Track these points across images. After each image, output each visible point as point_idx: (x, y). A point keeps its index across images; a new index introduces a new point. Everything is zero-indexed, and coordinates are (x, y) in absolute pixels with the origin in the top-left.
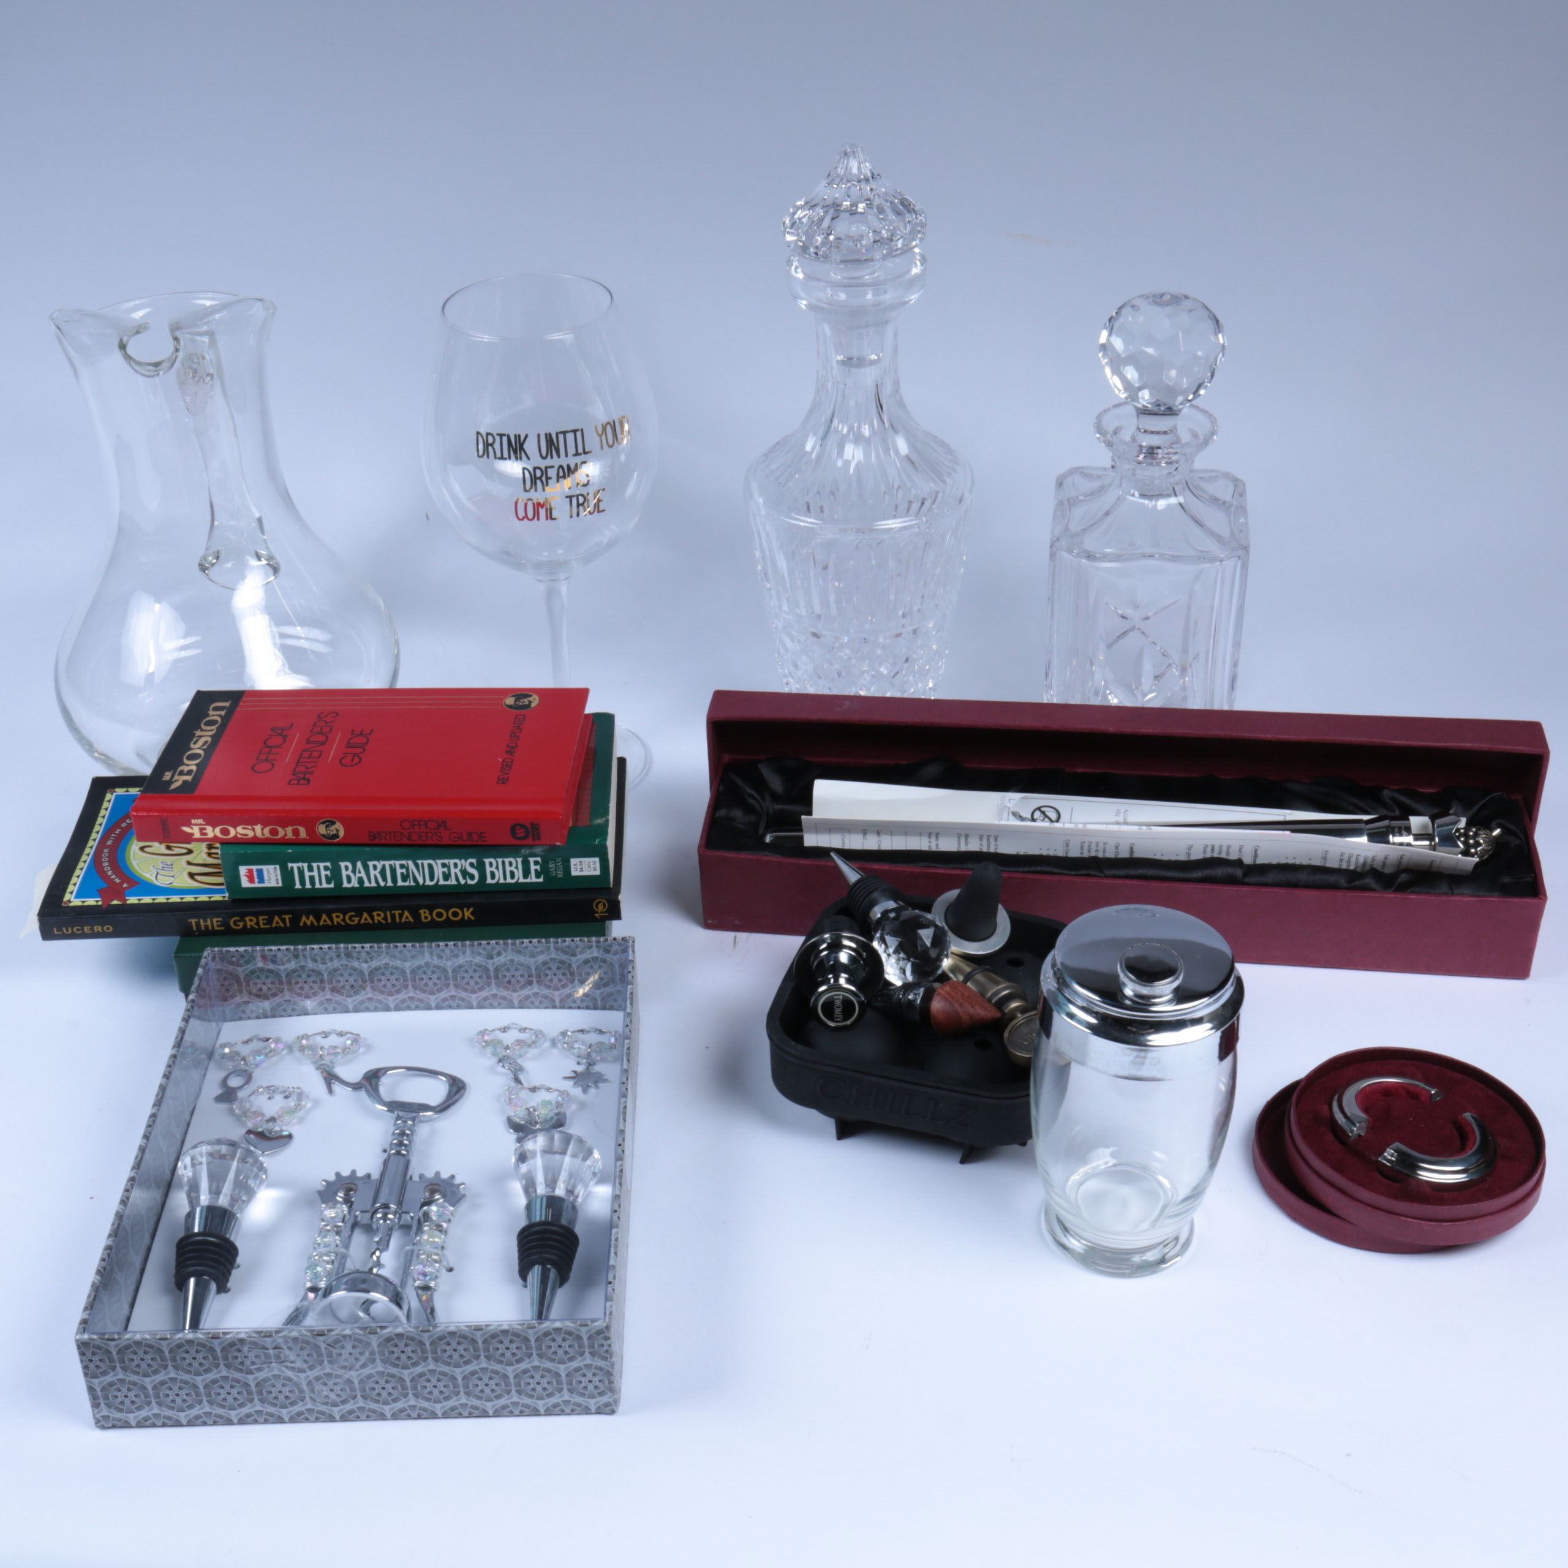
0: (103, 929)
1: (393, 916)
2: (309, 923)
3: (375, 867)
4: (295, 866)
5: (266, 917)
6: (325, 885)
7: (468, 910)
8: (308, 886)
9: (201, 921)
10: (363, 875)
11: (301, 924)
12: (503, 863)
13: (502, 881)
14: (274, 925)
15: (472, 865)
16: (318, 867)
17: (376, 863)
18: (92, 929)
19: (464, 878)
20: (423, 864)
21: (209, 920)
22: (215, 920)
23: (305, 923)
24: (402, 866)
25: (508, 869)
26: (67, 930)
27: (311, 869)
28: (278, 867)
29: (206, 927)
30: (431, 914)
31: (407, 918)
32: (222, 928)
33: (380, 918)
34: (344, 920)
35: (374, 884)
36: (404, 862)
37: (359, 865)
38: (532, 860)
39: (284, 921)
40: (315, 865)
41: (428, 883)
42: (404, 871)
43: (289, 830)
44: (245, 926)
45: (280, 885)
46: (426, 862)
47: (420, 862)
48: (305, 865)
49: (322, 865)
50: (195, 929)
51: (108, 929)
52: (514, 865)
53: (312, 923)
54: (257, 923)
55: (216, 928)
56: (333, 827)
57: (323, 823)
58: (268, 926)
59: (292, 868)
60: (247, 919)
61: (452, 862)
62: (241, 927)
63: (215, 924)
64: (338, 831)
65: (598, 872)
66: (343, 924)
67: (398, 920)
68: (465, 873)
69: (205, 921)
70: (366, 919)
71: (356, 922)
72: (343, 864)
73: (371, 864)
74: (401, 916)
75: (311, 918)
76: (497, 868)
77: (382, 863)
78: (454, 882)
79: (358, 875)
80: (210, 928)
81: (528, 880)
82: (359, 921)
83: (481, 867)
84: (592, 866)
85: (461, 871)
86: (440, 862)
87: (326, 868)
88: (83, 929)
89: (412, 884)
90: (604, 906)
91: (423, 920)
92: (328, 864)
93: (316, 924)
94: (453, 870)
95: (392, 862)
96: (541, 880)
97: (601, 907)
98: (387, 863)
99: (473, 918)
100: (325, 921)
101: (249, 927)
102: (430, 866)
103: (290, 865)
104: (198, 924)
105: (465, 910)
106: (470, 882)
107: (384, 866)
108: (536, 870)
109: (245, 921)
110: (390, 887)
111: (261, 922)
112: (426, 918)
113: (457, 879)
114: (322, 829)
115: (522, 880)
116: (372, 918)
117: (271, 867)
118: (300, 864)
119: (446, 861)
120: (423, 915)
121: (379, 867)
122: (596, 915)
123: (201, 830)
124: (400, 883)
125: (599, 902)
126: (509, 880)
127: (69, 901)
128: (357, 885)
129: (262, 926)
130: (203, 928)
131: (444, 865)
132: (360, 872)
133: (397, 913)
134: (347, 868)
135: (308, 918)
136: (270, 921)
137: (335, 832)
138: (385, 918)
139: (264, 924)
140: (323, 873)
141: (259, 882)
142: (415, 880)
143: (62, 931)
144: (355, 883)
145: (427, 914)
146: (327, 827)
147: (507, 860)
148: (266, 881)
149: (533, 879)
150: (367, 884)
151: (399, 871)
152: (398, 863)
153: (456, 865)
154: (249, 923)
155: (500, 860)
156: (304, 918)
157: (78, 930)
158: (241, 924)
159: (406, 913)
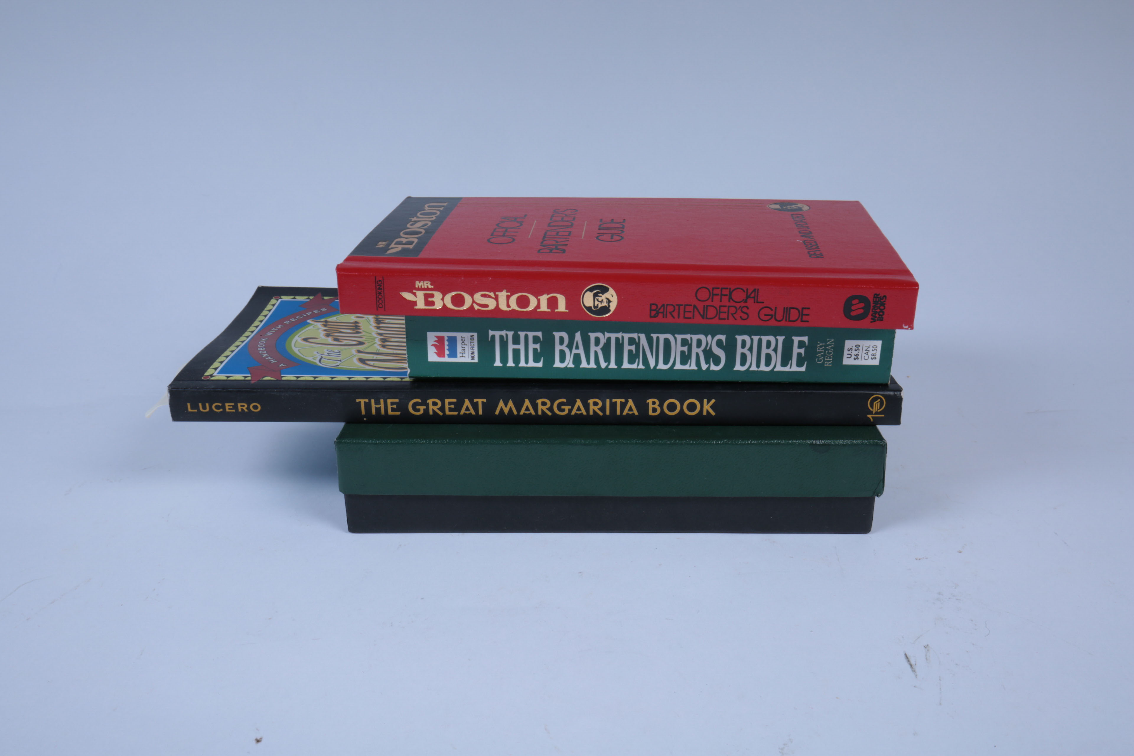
0: (248, 408)
1: (613, 406)
2: (506, 411)
3: (597, 341)
4: (497, 334)
5: (455, 400)
6: (531, 364)
7: (708, 403)
8: (511, 364)
9: (373, 401)
10: (581, 351)
11: (497, 413)
12: (760, 341)
13: (754, 368)
14: (463, 411)
15: (719, 343)
16: (526, 337)
17: (599, 335)
18: (235, 407)
19: (707, 362)
20: (658, 338)
21: (382, 401)
22: (389, 401)
23: (502, 410)
24: (632, 341)
25: (764, 351)
26: (204, 407)
27: (516, 340)
28: (475, 335)
29: (378, 410)
30: (661, 405)
31: (631, 409)
32: (398, 413)
33: (596, 408)
34: (551, 409)
35: (593, 365)
36: (635, 336)
37: (578, 336)
38: (796, 339)
39: (475, 406)
40: (522, 334)
41: (661, 366)
42: (633, 348)
43: (544, 299)
44: (427, 411)
45: (476, 360)
46: (662, 337)
47: (654, 336)
48: (510, 334)
49: (531, 335)
50: (363, 412)
51: (255, 407)
52: (773, 346)
53: (511, 410)
54: (442, 409)
55: (390, 413)
56: (603, 297)
57: (591, 290)
58: (456, 413)
59: (493, 337)
60: (430, 401)
61: (695, 337)
62: (422, 412)
63: (389, 407)
64: (609, 301)
65: (876, 362)
66: (550, 414)
67: (618, 413)
68: (709, 355)
69: (377, 402)
70: (579, 409)
71: (566, 412)
72: (557, 335)
73: (593, 336)
74: (623, 406)
75: (511, 404)
76: (751, 349)
77: (607, 335)
78: (694, 367)
79: (574, 351)
80: (383, 412)
81: (787, 369)
82: (570, 411)
83: (730, 348)
84: (870, 354)
85: (704, 351)
86: (679, 337)
87: (536, 340)
88: (223, 407)
89: (641, 366)
90: (881, 406)
91: (651, 413)
92: (539, 334)
93: (515, 413)
94: (695, 350)
95: (619, 335)
96: (803, 369)
97: (876, 405)
98: (613, 336)
99: (713, 413)
100: (527, 409)
101: (431, 413)
102: (667, 342)
103: (491, 333)
104: (368, 406)
105: (705, 401)
106: (713, 367)
107: (609, 339)
108: (799, 355)
109: (427, 405)
110: (612, 369)
111: (447, 407)
112: (654, 410)
113: (698, 363)
114: (588, 299)
115: (779, 368)
116: (587, 407)
117: (467, 335)
118: (504, 333)
119: (688, 337)
120: (651, 406)
121: (603, 341)
122: (869, 416)
123: (426, 296)
124: (626, 365)
125: (876, 399)
126: (763, 368)
127: (212, 376)
128: (571, 365)
129: (448, 413)
130: (374, 412)
131: (684, 342)
132: (577, 348)
133: (619, 401)
134: (562, 340)
135: (506, 405)
136: (458, 406)
137: (605, 304)
138: (603, 409)
139: (451, 410)
140: (531, 346)
141: (450, 356)
142: (646, 362)
143: (198, 408)
144: (569, 363)
145: (656, 406)
146: (595, 295)
147: (765, 339)
148: (459, 355)
149: (793, 367)
150: (584, 365)
151: (627, 348)
152: (627, 336)
153: (699, 343)
154: (431, 407)
155: (756, 338)
156: (501, 404)
157: (217, 407)
158: (422, 408)
159: (631, 403)
